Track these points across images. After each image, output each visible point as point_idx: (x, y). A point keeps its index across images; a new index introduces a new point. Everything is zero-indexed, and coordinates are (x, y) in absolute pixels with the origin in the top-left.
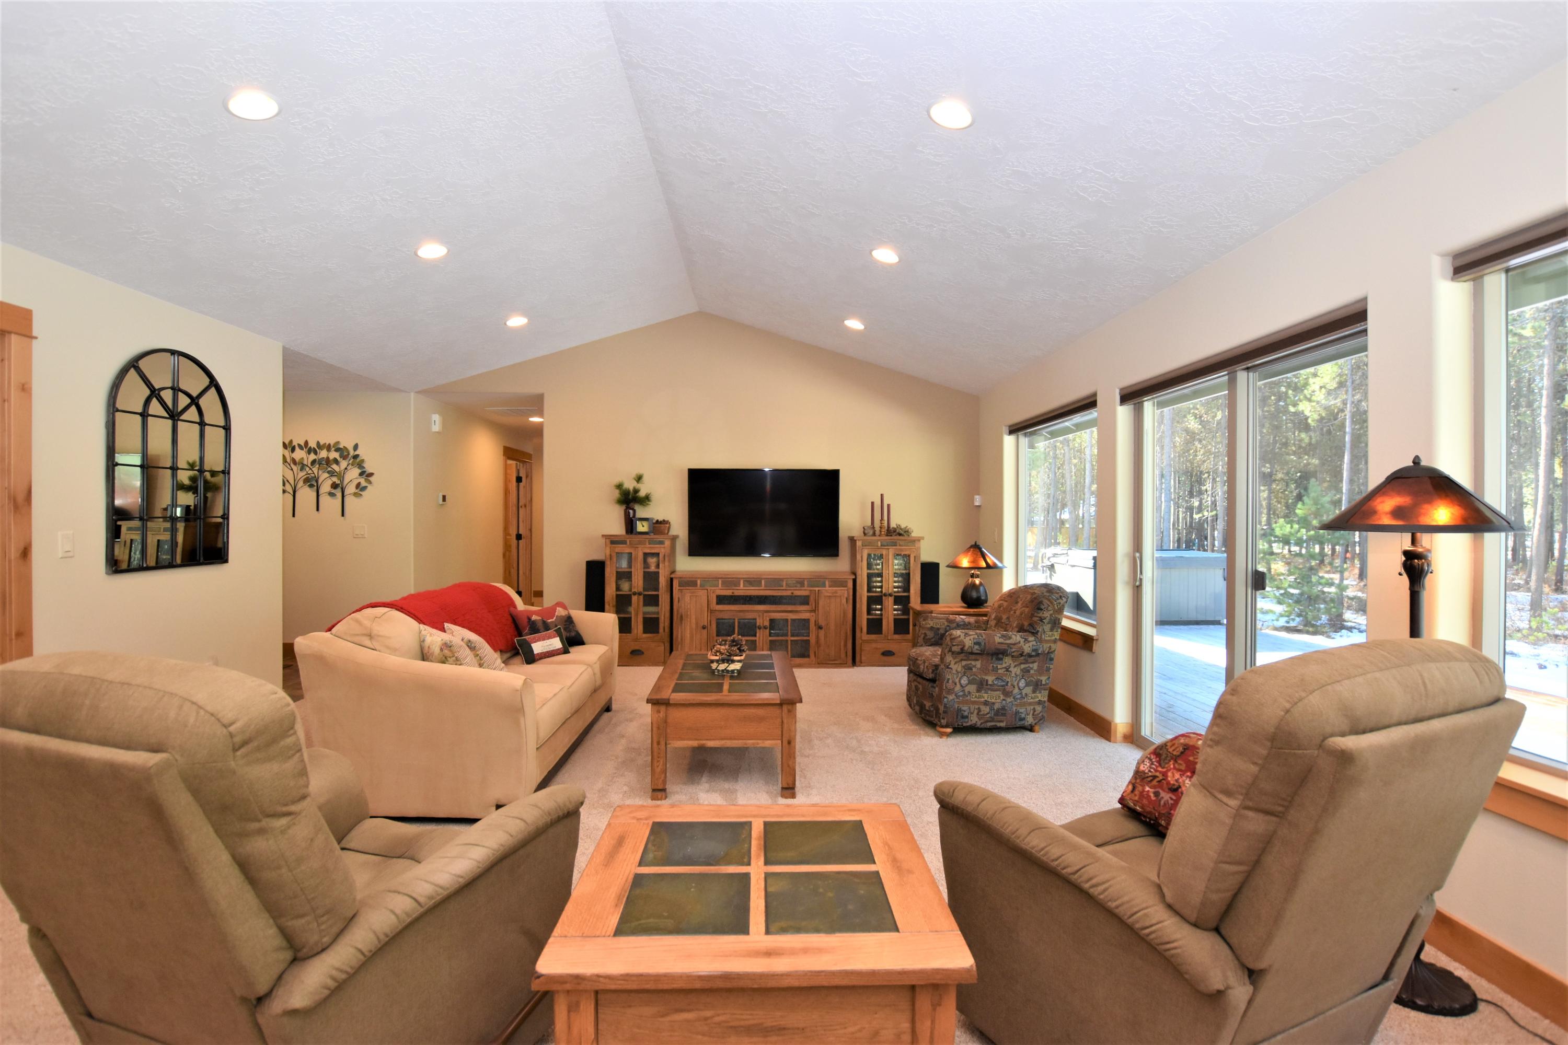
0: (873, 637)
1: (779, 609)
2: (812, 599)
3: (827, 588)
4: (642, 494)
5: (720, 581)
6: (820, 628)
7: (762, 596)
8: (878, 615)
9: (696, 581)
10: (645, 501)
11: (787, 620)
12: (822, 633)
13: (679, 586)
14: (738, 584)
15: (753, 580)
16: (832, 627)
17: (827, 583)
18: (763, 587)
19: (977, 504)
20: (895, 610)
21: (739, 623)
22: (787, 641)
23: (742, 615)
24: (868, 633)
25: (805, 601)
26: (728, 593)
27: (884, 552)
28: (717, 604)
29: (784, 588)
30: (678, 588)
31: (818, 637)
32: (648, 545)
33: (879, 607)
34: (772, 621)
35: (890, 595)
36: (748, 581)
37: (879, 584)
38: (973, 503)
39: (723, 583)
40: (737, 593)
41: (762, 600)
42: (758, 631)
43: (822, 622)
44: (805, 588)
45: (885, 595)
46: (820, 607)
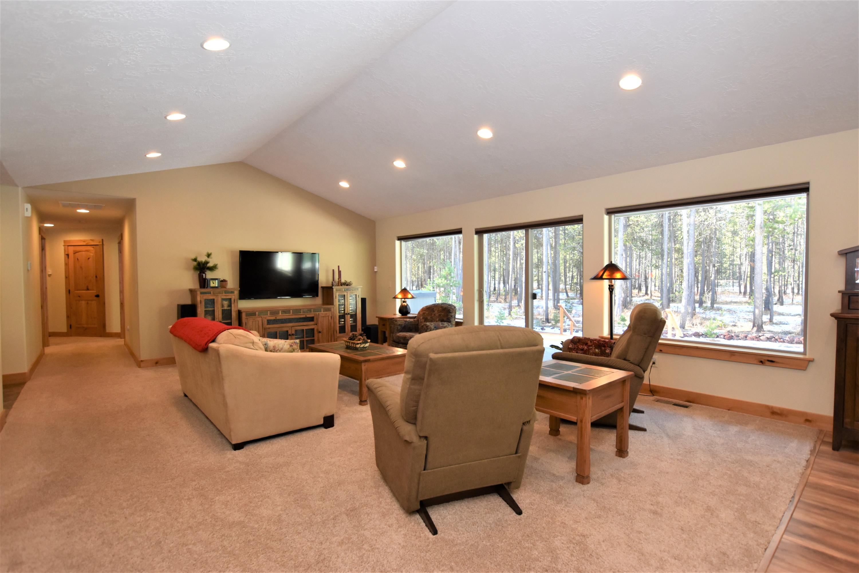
0: (342, 334)
1: (299, 325)
2: (315, 318)
3: (322, 312)
4: (210, 265)
5: (269, 312)
6: (320, 332)
7: (290, 319)
8: (343, 324)
9: (256, 313)
10: (213, 268)
11: (303, 330)
12: (320, 334)
13: (246, 316)
14: (279, 313)
15: (286, 311)
16: (325, 331)
17: (322, 310)
18: (291, 314)
19: (376, 270)
20: (351, 321)
21: (279, 333)
22: (304, 340)
23: (280, 329)
24: (340, 333)
25: (312, 319)
26: (273, 318)
27: (345, 294)
28: (267, 324)
29: (302, 313)
30: (245, 317)
31: (318, 337)
32: (224, 294)
33: (343, 320)
34: (296, 331)
35: (349, 314)
36: (283, 311)
37: (343, 309)
38: (374, 270)
39: (270, 312)
40: (278, 318)
41: (290, 321)
42: (289, 336)
43: (320, 330)
44: (312, 313)
45: (346, 314)
46: (319, 322)
